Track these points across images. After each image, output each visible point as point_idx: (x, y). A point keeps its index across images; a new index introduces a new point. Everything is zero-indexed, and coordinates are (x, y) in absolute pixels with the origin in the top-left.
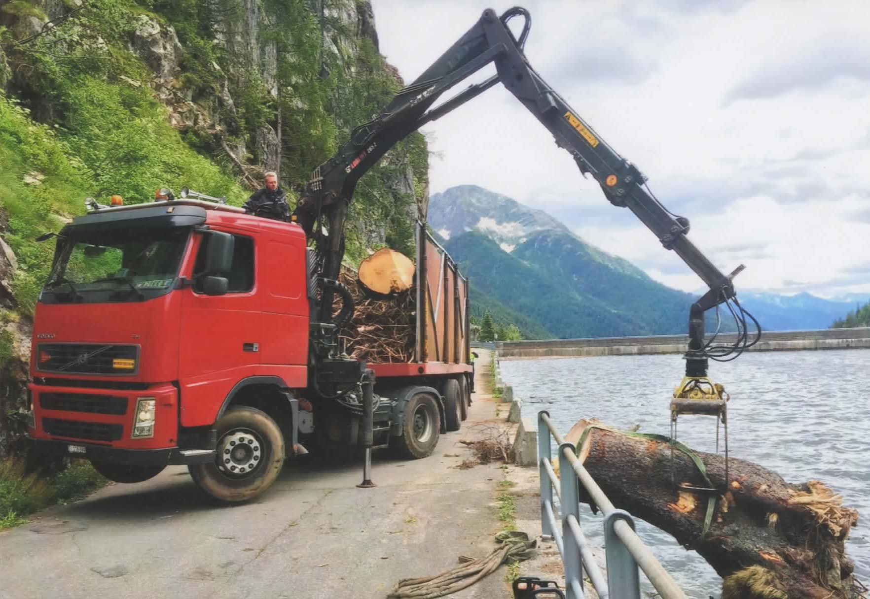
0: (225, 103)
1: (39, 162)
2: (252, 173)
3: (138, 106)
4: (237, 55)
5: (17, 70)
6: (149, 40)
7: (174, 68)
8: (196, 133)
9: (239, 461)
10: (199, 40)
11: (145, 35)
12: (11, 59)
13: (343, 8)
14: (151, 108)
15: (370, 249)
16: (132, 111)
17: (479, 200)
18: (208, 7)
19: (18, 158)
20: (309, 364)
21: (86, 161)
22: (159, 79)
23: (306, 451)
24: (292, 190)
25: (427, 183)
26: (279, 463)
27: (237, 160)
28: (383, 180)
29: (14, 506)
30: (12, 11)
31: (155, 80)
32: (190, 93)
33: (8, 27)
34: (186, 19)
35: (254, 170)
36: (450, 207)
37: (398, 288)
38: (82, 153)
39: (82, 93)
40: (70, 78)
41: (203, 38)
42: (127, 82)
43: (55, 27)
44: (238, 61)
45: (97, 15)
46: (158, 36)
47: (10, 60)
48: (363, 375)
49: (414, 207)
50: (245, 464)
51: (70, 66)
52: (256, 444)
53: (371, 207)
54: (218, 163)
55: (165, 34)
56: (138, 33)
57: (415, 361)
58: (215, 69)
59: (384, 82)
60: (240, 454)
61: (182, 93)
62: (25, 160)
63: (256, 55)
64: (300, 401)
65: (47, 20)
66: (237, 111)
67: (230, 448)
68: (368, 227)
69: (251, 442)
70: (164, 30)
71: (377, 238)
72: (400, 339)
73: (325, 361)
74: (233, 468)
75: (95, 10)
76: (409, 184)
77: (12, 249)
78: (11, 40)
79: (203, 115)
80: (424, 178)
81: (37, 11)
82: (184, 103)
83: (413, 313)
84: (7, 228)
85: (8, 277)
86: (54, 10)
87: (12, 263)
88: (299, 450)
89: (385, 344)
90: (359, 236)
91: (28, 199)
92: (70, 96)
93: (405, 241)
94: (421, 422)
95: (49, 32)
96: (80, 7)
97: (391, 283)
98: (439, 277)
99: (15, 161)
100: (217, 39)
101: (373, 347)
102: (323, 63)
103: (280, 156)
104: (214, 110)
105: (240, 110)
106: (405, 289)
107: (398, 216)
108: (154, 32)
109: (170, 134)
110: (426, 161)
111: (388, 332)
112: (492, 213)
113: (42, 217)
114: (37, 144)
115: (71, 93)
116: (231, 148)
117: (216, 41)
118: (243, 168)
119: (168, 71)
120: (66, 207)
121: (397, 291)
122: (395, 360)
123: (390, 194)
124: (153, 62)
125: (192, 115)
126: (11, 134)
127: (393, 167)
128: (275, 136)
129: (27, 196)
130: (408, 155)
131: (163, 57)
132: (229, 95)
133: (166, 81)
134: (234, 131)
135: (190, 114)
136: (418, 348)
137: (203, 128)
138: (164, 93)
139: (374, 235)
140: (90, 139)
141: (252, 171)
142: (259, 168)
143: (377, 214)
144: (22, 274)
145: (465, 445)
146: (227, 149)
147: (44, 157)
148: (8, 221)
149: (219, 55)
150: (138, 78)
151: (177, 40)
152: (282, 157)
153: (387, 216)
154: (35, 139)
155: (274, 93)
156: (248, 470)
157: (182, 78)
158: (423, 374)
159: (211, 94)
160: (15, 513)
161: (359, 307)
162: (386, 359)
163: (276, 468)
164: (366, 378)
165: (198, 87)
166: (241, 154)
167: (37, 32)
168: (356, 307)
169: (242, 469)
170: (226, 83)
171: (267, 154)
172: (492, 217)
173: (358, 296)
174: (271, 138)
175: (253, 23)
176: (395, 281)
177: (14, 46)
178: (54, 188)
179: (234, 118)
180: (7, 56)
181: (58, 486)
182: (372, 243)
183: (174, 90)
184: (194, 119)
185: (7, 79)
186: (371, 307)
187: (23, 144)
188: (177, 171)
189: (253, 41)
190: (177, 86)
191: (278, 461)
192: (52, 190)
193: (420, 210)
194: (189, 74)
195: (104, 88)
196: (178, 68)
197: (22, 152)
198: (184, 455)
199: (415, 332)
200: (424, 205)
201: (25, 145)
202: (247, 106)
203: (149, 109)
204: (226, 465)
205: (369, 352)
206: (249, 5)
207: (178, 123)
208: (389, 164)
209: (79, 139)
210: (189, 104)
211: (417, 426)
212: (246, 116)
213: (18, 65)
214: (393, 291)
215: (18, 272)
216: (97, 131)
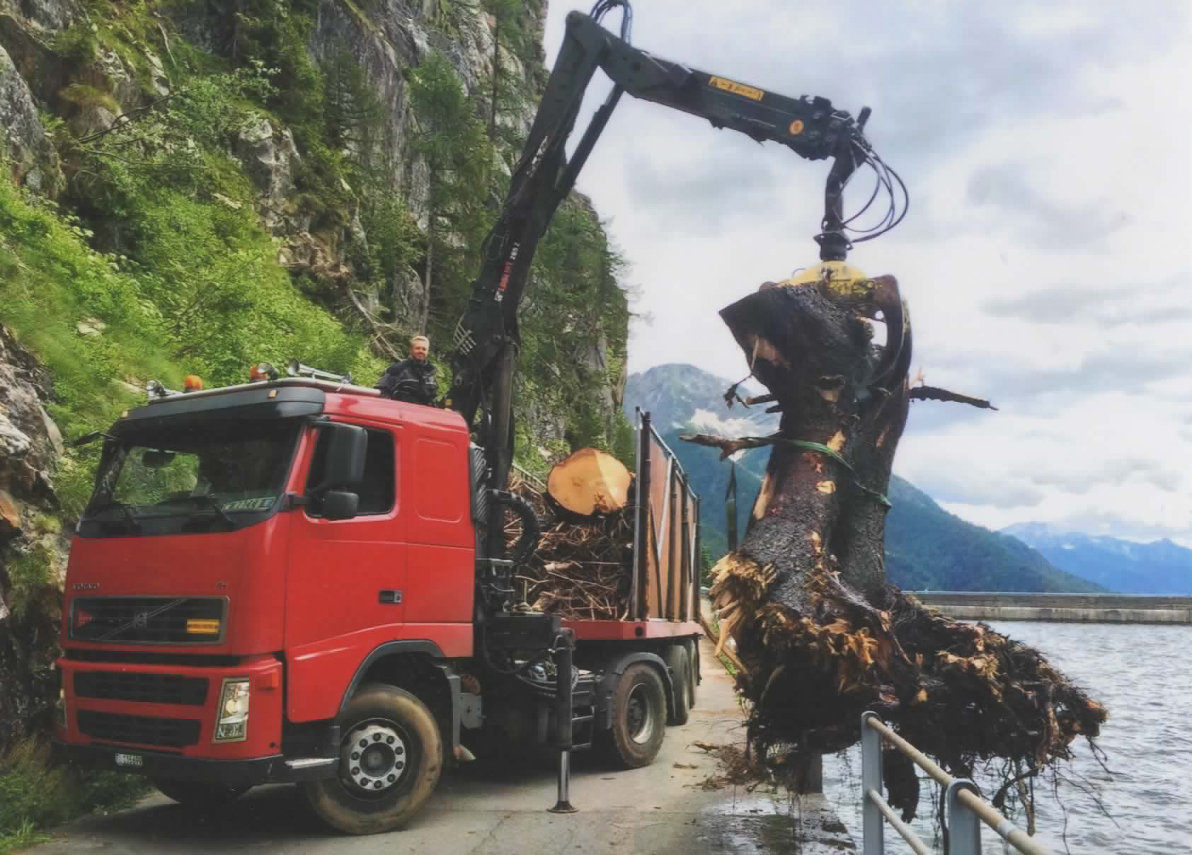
0: (354, 237)
1: (99, 304)
2: (386, 334)
3: (237, 236)
4: (372, 173)
5: (75, 178)
6: (257, 146)
7: (287, 186)
8: (313, 276)
9: (371, 770)
10: (324, 149)
11: (252, 139)
12: (66, 162)
13: (521, 114)
14: (252, 239)
15: (543, 447)
16: (228, 243)
17: (694, 385)
18: (338, 105)
19: (71, 298)
20: (475, 620)
21: (161, 306)
22: (266, 200)
23: (472, 757)
24: (439, 359)
25: (625, 356)
26: (434, 773)
27: (366, 315)
28: (565, 351)
29: (32, 813)
30: (72, 99)
31: (261, 201)
32: (307, 222)
33: (64, 119)
34: (308, 121)
35: (389, 329)
36: (652, 394)
37: (605, 508)
38: (156, 296)
39: (161, 214)
40: (145, 194)
41: (329, 147)
42: (223, 202)
43: (130, 123)
44: (375, 180)
45: (191, 108)
46: (269, 142)
47: (65, 164)
48: (558, 636)
49: (606, 392)
50: (382, 775)
51: (148, 177)
52: (398, 743)
53: (547, 389)
54: (341, 317)
55: (278, 139)
56: (242, 136)
57: (630, 618)
58: (343, 189)
59: (572, 216)
60: (374, 760)
61: (296, 220)
62: (81, 300)
63: (399, 173)
64: (462, 678)
65: (119, 113)
66: (371, 248)
67: (359, 749)
68: (541, 416)
69: (391, 740)
70: (277, 133)
71: (554, 432)
72: (608, 584)
73: (499, 615)
74: (365, 781)
75: (188, 101)
76: (600, 358)
77: (58, 426)
78: (69, 137)
79: (323, 251)
80: (621, 350)
81: (106, 99)
82: (298, 234)
83: (629, 546)
84: (50, 395)
85: (49, 466)
86: (129, 101)
87: (56, 448)
88: (462, 754)
89: (587, 590)
90: (529, 428)
91: (82, 356)
92: (144, 217)
93: (593, 438)
94: (637, 711)
95: (122, 129)
96: (167, 98)
97: (596, 500)
98: (665, 491)
99: (66, 302)
100: (347, 148)
101: (567, 595)
102: (490, 187)
103: (426, 311)
104: (339, 245)
105: (375, 247)
106: (615, 508)
107: (586, 402)
108: (264, 136)
109: (277, 275)
110: (626, 326)
111: (589, 572)
112: (712, 403)
113: (101, 382)
114: (98, 279)
115: (148, 213)
116: (359, 298)
117: (346, 152)
118: (375, 327)
119: (280, 189)
120: (133, 369)
121: (604, 511)
122: (600, 614)
123: (574, 371)
124: (260, 177)
125: (309, 251)
126: (64, 264)
127: (580, 333)
128: (420, 284)
129: (82, 351)
130: (601, 318)
131: (274, 170)
132: (361, 226)
133: (275, 203)
134: (364, 275)
135: (306, 250)
136: (635, 598)
137: (322, 269)
138: (272, 219)
139: (548, 428)
140: (169, 279)
141: (387, 331)
142: (394, 327)
143: (555, 396)
144: (69, 464)
145: (702, 750)
146: (355, 299)
147: (107, 300)
148: (53, 385)
149: (350, 171)
150: (238, 198)
151: (294, 149)
152: (430, 313)
153: (569, 401)
154: (97, 272)
155: (422, 225)
156: (387, 784)
157: (298, 199)
158: (641, 637)
159: (336, 223)
160: (32, 825)
161: (547, 534)
162: (586, 614)
163: (430, 780)
164: (562, 642)
165: (318, 212)
166: (371, 306)
167: (105, 128)
168: (543, 533)
169: (378, 784)
170: (357, 210)
171: (407, 309)
172: (712, 410)
173: (545, 517)
174: (414, 287)
175: (398, 130)
176: (601, 498)
177: (73, 146)
178: (118, 342)
179: (365, 257)
180: (62, 159)
181: (97, 785)
182: (546, 440)
183: (286, 216)
184: (310, 256)
185: (59, 190)
186: (564, 534)
187: (80, 278)
188: (285, 327)
189: (397, 154)
190: (291, 211)
191: (432, 769)
192: (115, 345)
193: (614, 395)
194: (307, 195)
195: (191, 209)
196: (292, 187)
197: (77, 290)
198: (291, 767)
199: (631, 573)
200: (619, 389)
201: (83, 279)
202: (384, 242)
203: (250, 240)
204: (354, 777)
205: (560, 600)
206: (394, 105)
207: (288, 260)
208: (575, 329)
209: (154, 277)
210: (305, 236)
211: (632, 717)
212: (382, 255)
213: (76, 171)
214: (598, 511)
215: (63, 459)
216: (179, 267)
